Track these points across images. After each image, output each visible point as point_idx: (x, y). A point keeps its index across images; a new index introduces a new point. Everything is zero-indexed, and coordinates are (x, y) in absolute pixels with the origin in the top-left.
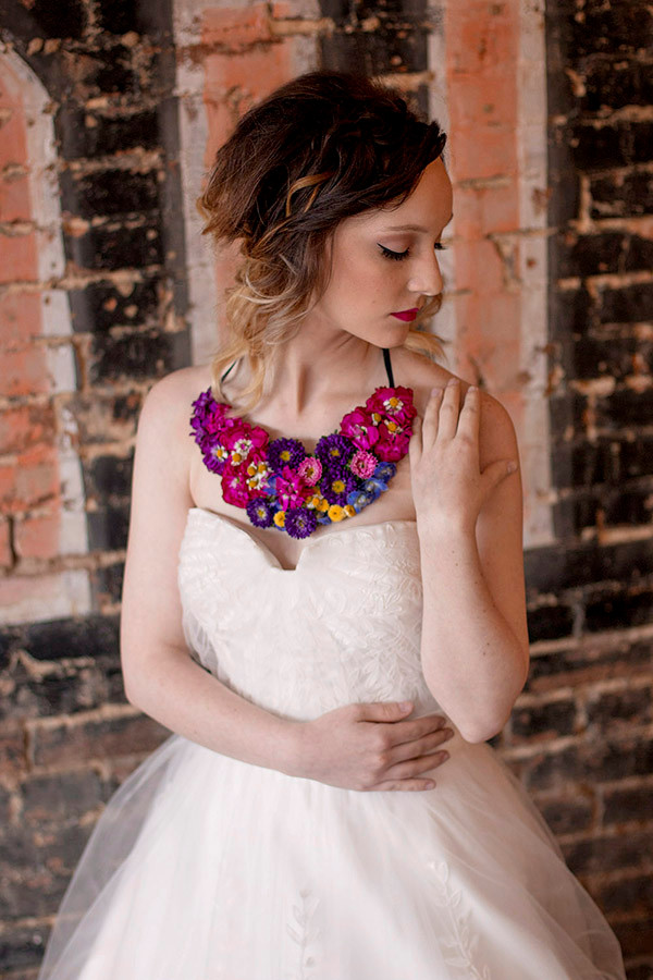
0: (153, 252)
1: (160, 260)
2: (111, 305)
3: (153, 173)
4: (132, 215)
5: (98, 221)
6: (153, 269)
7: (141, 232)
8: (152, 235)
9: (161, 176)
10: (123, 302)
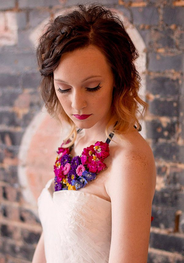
0: (175, 112)
1: (178, 115)
2: (159, 130)
3: (177, 80)
4: (169, 95)
5: (158, 96)
6: (175, 119)
7: (171, 103)
8: (175, 104)
9: (180, 82)
10: (164, 130)
